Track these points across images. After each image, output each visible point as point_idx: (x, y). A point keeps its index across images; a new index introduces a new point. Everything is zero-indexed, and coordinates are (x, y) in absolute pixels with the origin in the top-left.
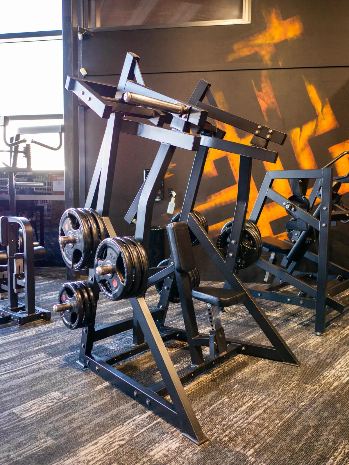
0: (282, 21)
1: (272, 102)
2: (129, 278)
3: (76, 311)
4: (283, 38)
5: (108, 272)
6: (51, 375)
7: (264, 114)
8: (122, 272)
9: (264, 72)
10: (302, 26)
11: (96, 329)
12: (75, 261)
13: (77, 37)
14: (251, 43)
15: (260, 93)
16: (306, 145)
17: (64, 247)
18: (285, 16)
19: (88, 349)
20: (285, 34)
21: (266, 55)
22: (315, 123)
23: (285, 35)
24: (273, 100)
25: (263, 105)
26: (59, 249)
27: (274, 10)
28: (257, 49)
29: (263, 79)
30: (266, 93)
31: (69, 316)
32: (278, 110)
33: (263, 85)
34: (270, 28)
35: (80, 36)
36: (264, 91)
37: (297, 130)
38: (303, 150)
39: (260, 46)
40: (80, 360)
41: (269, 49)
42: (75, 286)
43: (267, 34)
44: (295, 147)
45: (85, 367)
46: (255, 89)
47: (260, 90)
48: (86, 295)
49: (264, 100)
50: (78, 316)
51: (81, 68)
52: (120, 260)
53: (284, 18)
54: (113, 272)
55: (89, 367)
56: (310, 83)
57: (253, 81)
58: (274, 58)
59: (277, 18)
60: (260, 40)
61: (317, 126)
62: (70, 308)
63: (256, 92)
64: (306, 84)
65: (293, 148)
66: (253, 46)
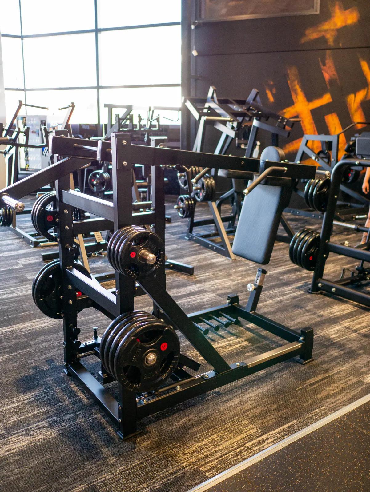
0: (344, 12)
1: (334, 75)
2: (206, 192)
3: (185, 209)
4: (344, 24)
5: (198, 189)
6: (172, 241)
7: (327, 83)
8: (204, 189)
9: (328, 52)
10: (359, 15)
11: (195, 221)
12: (185, 185)
13: (190, 27)
14: (319, 28)
15: (325, 68)
16: (358, 108)
17: (180, 178)
18: (346, 7)
19: (191, 231)
20: (346, 21)
21: (330, 38)
22: (366, 90)
23: (346, 23)
24: (335, 73)
25: (327, 76)
26: (178, 179)
27: (337, 3)
28: (323, 33)
29: (327, 56)
30: (329, 67)
31: (182, 212)
32: (338, 81)
33: (327, 61)
34: (334, 16)
35: (193, 27)
36: (327, 66)
37: (352, 96)
38: (356, 111)
39: (326, 31)
40: (187, 237)
41: (333, 33)
42: (185, 197)
43: (332, 22)
44: (351, 109)
45: (189, 239)
46: (321, 64)
47: (324, 65)
48: (190, 202)
49: (327, 73)
50: (186, 211)
51: (193, 50)
52: (203, 185)
53: (346, 8)
54: (200, 189)
55: (191, 239)
56: (364, 60)
57: (319, 59)
58: (336, 40)
59: (340, 9)
60: (326, 26)
61: (367, 92)
62: (182, 208)
63: (322, 67)
64: (360, 60)
65: (349, 109)
66: (320, 31)
